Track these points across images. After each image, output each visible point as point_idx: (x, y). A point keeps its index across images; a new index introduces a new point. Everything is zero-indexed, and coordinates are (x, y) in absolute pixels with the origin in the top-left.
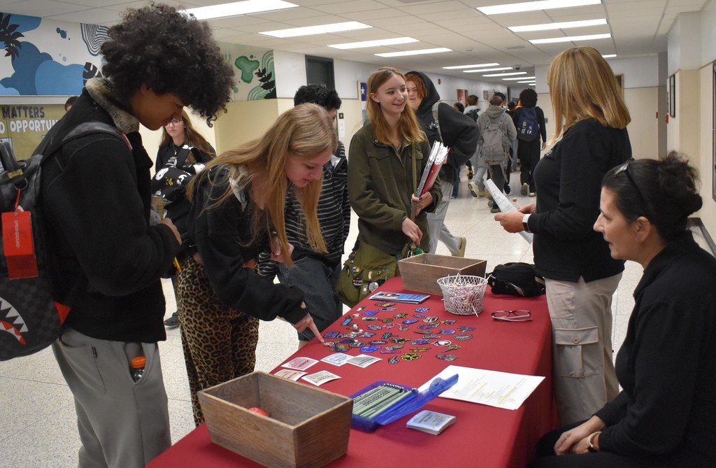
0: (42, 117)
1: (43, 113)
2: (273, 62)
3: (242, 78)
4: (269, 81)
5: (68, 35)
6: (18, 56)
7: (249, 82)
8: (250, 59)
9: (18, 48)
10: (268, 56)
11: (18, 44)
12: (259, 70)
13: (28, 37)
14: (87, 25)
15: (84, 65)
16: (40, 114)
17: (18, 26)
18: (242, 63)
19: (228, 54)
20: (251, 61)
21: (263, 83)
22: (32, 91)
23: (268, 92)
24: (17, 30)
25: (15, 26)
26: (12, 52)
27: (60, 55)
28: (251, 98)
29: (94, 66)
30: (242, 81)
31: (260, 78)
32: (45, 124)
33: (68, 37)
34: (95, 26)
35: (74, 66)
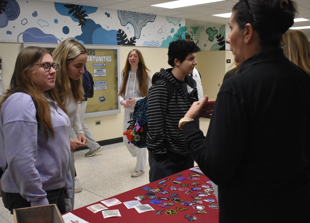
0: (94, 54)
1: (95, 53)
2: (225, 31)
3: (209, 39)
4: (222, 41)
5: (111, 16)
6: (85, 26)
7: (212, 41)
8: (213, 29)
9: (85, 22)
10: (223, 27)
11: (85, 20)
12: (218, 35)
13: (90, 16)
14: (121, 11)
15: (118, 30)
16: (93, 53)
17: (86, 11)
18: (209, 31)
19: (203, 26)
20: (214, 30)
21: (219, 42)
22: (90, 43)
23: (221, 46)
24: (85, 13)
25: (84, 12)
26: (82, 24)
27: (106, 25)
28: (212, 50)
29: (123, 31)
30: (208, 40)
31: (218, 39)
32: (95, 58)
33: (110, 17)
34: (125, 11)
35: (112, 31)
